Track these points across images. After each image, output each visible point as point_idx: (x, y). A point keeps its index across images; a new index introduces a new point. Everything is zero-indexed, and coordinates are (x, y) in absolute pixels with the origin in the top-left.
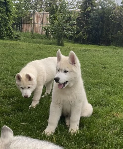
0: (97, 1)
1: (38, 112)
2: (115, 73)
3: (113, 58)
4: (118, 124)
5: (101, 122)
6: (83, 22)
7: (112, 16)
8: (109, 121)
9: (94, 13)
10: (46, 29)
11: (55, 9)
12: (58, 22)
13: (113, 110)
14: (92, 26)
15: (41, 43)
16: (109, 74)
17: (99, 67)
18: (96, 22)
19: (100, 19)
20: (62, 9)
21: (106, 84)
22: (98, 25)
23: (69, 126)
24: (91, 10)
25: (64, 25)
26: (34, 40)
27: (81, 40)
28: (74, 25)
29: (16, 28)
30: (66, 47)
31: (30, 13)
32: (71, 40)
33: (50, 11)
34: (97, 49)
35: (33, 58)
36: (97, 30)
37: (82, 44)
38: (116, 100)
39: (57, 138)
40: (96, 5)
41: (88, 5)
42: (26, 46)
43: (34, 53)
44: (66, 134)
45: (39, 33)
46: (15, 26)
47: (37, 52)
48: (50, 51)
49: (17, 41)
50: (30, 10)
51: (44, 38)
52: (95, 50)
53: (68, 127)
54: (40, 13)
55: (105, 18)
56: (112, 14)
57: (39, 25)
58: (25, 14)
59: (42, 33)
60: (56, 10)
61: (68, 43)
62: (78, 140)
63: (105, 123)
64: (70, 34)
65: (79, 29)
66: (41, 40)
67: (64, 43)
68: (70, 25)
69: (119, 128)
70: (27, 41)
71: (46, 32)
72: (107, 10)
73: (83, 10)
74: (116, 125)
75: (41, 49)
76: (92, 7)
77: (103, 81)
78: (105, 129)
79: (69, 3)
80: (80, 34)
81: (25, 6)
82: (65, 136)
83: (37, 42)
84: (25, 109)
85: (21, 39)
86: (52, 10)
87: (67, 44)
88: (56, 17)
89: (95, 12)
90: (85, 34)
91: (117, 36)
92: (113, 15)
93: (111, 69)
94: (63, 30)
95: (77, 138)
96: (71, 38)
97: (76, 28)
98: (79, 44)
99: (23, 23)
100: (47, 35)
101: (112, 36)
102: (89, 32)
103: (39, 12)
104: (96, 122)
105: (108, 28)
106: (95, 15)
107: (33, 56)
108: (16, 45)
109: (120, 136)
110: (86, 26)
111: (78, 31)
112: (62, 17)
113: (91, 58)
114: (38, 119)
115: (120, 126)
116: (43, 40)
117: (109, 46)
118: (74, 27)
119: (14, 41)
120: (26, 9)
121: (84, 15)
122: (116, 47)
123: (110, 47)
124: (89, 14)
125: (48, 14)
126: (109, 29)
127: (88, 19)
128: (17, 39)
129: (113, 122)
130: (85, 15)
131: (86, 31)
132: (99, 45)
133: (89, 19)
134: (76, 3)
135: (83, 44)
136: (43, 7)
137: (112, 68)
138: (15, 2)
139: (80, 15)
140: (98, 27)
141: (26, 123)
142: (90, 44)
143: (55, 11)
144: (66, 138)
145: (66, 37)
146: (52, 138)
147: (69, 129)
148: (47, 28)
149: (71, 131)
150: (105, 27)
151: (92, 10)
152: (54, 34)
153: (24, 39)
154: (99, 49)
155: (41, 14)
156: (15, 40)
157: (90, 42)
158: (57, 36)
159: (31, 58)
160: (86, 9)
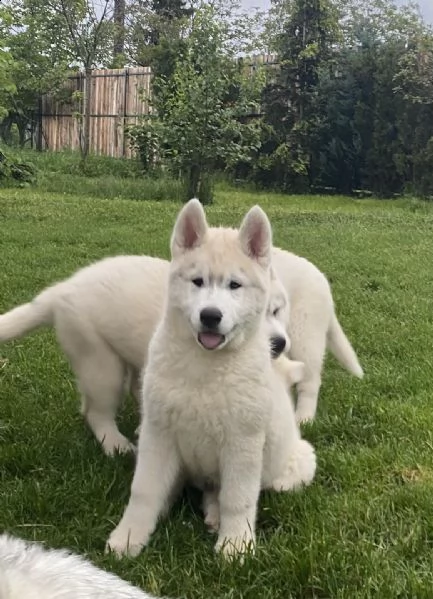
0: (344, 20)
1: (92, 475)
2: (411, 308)
3: (407, 248)
4: (415, 509)
5: (346, 504)
6: (289, 105)
7: (403, 77)
8: (381, 501)
9: (331, 67)
10: (140, 137)
11: (173, 56)
12: (186, 107)
13: (396, 456)
14: (325, 118)
15: (118, 192)
16: (388, 310)
17: (352, 284)
18: (341, 102)
19: (359, 92)
20: (202, 53)
21: (374, 353)
22: (350, 113)
23: (216, 527)
24: (318, 56)
25: (211, 117)
26: (91, 181)
27: (285, 175)
28: (254, 116)
29: (18, 134)
30: (223, 206)
31: (74, 73)
32: (241, 178)
33: (156, 62)
34: (347, 213)
35: (84, 256)
36: (346, 136)
37: (287, 192)
38: (410, 415)
39: (166, 577)
40: (337, 36)
41: (307, 33)
42: (57, 208)
43: (89, 235)
44: (203, 562)
45: (113, 152)
46: (15, 127)
47: (98, 231)
48: (155, 227)
49: (22, 188)
50: (72, 60)
51: (134, 174)
52: (336, 217)
53: (212, 531)
54: (115, 71)
55: (376, 86)
56: (404, 71)
57: (113, 120)
58: (53, 76)
59: (124, 152)
60: (177, 59)
61: (230, 190)
62: (251, 584)
63: (363, 510)
64: (239, 153)
65: (275, 133)
66: (119, 182)
67: (215, 193)
68: (234, 117)
69: (419, 528)
70: (64, 188)
71: (142, 149)
72: (383, 52)
73: (285, 57)
74: (407, 515)
75: (116, 216)
76: (322, 45)
77: (364, 340)
78: (362, 532)
79: (233, 28)
80: (278, 152)
81: (53, 46)
82: (199, 568)
83: (103, 191)
84: (39, 464)
85: (36, 181)
86: (160, 60)
87: (227, 195)
88: (175, 88)
89: (334, 63)
90: (299, 151)
91: (427, 159)
92: (409, 75)
93: (399, 291)
94: (209, 139)
95: (246, 576)
96: (242, 169)
97: (259, 130)
98: (277, 192)
99: (48, 115)
100: (144, 159)
101: (408, 157)
102: (314, 144)
103: (111, 67)
104: (325, 508)
105: (391, 126)
106: (336, 75)
107: (82, 248)
108: (15, 203)
109: (421, 558)
110: (303, 119)
111: (269, 142)
112: (200, 85)
113: (322, 249)
114: (92, 506)
115: (422, 518)
116: (128, 182)
117: (395, 198)
118: (251, 126)
119: (7, 190)
120: (58, 55)
121: (292, 75)
122: (424, 203)
123: (401, 201)
124: (311, 72)
125: (147, 74)
126: (396, 130)
127: (308, 93)
128: (22, 181)
129: (396, 504)
130: (298, 77)
131: (303, 141)
132: (358, 194)
133: (311, 91)
134: (263, 29)
135: (291, 194)
136: (126, 46)
137: (401, 288)
138: (12, 31)
139: (278, 76)
140: (351, 123)
141: (38, 522)
142: (322, 192)
143: (174, 63)
144: (204, 577)
145: (223, 168)
146: (145, 578)
147: (215, 538)
148: (145, 133)
149: (224, 546)
150: (377, 121)
151: (324, 54)
152: (173, 155)
153: (51, 179)
154: (355, 211)
155: (118, 76)
156: (12, 187)
157: (318, 183)
158: (186, 163)
159: (75, 255)
160: (297, 52)
